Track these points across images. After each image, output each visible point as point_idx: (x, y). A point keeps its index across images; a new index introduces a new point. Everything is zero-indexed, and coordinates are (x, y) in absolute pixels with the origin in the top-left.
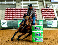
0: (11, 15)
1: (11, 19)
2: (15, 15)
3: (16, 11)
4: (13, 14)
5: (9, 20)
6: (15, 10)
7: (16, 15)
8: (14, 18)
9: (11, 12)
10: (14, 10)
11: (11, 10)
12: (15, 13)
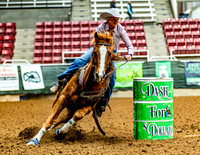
0: (56, 47)
1: (55, 62)
2: (70, 47)
3: (75, 32)
4: (64, 43)
5: (50, 62)
6: (70, 26)
7: (75, 47)
8: (66, 55)
9: (55, 36)
10: (66, 26)
11: (56, 30)
12: (70, 39)
